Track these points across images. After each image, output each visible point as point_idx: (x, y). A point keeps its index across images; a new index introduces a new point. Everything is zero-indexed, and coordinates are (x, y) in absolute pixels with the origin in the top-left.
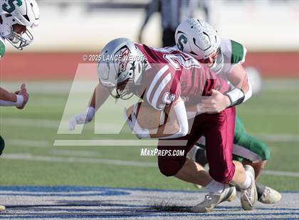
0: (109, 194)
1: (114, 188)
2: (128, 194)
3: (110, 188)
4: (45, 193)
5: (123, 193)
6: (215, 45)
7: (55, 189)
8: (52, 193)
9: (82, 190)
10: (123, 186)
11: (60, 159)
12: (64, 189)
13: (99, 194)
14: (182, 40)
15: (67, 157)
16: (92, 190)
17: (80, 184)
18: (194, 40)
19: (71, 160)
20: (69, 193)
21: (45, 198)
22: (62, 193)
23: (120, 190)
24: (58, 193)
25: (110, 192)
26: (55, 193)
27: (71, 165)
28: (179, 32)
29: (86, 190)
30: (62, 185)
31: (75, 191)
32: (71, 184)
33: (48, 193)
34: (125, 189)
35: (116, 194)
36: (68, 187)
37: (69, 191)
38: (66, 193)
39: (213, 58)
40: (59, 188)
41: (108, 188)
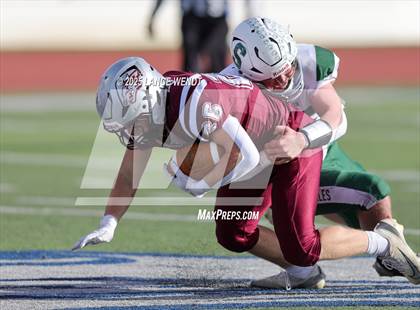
0: (105, 261)
1: (111, 253)
2: (133, 261)
3: (106, 253)
4: (9, 261)
5: (125, 260)
6: (289, 56)
7: (24, 255)
8: (19, 261)
9: (64, 257)
10: (125, 250)
11: (32, 211)
12: (38, 254)
13: (88, 263)
14: (239, 52)
15: (41, 207)
16: (78, 256)
17: (61, 247)
18: (256, 50)
19: (47, 211)
20: (44, 261)
21: (9, 268)
22: (34, 261)
23: (122, 256)
24: (28, 261)
25: (107, 258)
26: (23, 261)
27: (48, 219)
28: (235, 39)
29: (70, 257)
30: (35, 249)
31: (53, 257)
32: (47, 248)
33: (13, 261)
34: (127, 254)
35: (114, 261)
36: (43, 251)
37: (44, 258)
38: (41, 261)
39: (287, 75)
40: (29, 253)
41: (102, 253)
